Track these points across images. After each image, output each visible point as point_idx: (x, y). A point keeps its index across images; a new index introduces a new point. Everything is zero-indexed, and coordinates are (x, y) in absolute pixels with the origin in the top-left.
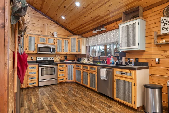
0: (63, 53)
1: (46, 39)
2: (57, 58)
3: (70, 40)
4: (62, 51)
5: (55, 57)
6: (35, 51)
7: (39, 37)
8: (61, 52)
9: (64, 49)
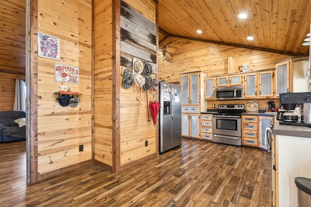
0: (258, 98)
1: (227, 79)
2: (252, 105)
3: (276, 71)
4: (256, 94)
5: (248, 105)
6: (213, 97)
7: (218, 78)
8: (254, 96)
9: (260, 90)
